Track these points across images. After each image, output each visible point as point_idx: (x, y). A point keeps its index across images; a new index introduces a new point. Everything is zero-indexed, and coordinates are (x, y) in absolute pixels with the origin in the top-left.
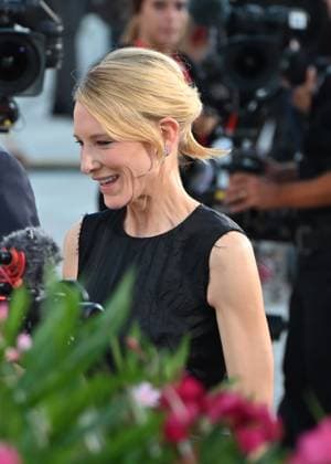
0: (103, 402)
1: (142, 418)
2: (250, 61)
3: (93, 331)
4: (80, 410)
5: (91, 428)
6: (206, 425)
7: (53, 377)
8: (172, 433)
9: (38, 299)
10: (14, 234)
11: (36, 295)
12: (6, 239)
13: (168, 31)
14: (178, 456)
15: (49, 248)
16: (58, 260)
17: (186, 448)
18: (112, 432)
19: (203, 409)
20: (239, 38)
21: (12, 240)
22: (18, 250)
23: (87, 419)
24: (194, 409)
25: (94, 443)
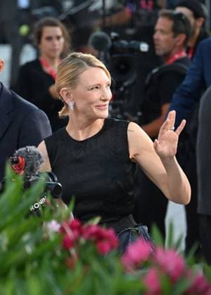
0: (33, 230)
1: (52, 238)
2: (122, 67)
3: (28, 196)
4: (23, 233)
5: (27, 242)
6: (82, 241)
7: (9, 218)
8: (66, 245)
9: (31, 180)
10: (20, 150)
11: (29, 178)
12: (17, 152)
13: (54, 50)
14: (70, 255)
15: (37, 156)
16: (42, 162)
17: (73, 251)
18: (37, 244)
19: (81, 233)
20: (115, 56)
21: (19, 152)
22: (22, 157)
23: (26, 238)
24: (76, 233)
25: (29, 249)
